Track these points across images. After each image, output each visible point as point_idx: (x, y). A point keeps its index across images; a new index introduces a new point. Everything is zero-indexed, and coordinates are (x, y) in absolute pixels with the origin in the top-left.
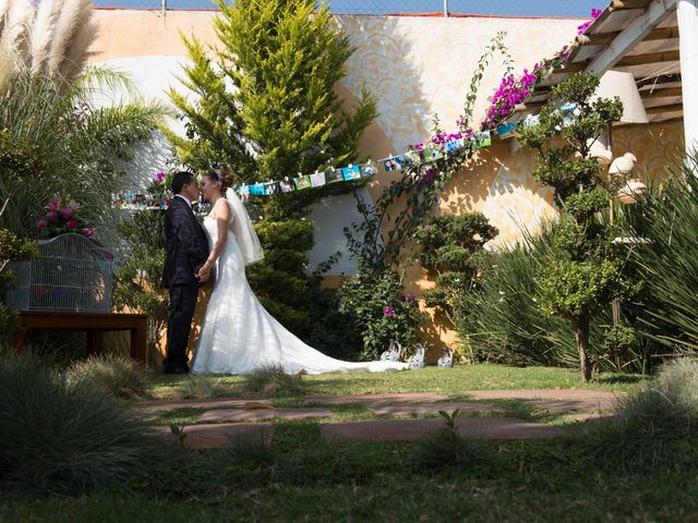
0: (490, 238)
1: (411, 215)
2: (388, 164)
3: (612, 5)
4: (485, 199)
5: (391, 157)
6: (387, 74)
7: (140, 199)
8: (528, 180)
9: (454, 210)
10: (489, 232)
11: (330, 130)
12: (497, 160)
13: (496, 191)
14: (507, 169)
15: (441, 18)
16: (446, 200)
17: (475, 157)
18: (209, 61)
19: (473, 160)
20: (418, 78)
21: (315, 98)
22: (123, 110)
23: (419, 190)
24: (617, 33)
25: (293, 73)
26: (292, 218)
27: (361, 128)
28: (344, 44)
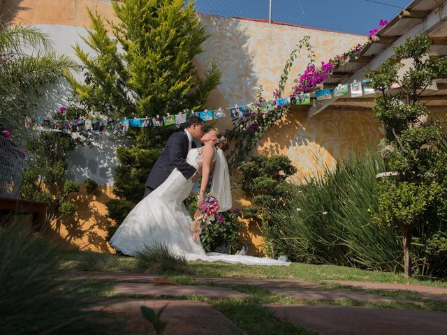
0: (291, 174)
1: (238, 155)
2: (234, 112)
3: (402, 13)
4: (288, 148)
5: (236, 107)
6: (228, 57)
7: (47, 123)
8: (317, 138)
9: (267, 153)
10: (290, 170)
11: (189, 87)
12: (298, 122)
13: (296, 143)
14: (304, 129)
15: (266, 24)
16: (262, 146)
17: (284, 119)
18: (106, 31)
19: (282, 121)
20: (250, 61)
21: (181, 64)
22: (40, 60)
23: (244, 137)
24: (398, 37)
25: (167, 44)
26: (156, 148)
27: (209, 90)
28: (202, 32)
